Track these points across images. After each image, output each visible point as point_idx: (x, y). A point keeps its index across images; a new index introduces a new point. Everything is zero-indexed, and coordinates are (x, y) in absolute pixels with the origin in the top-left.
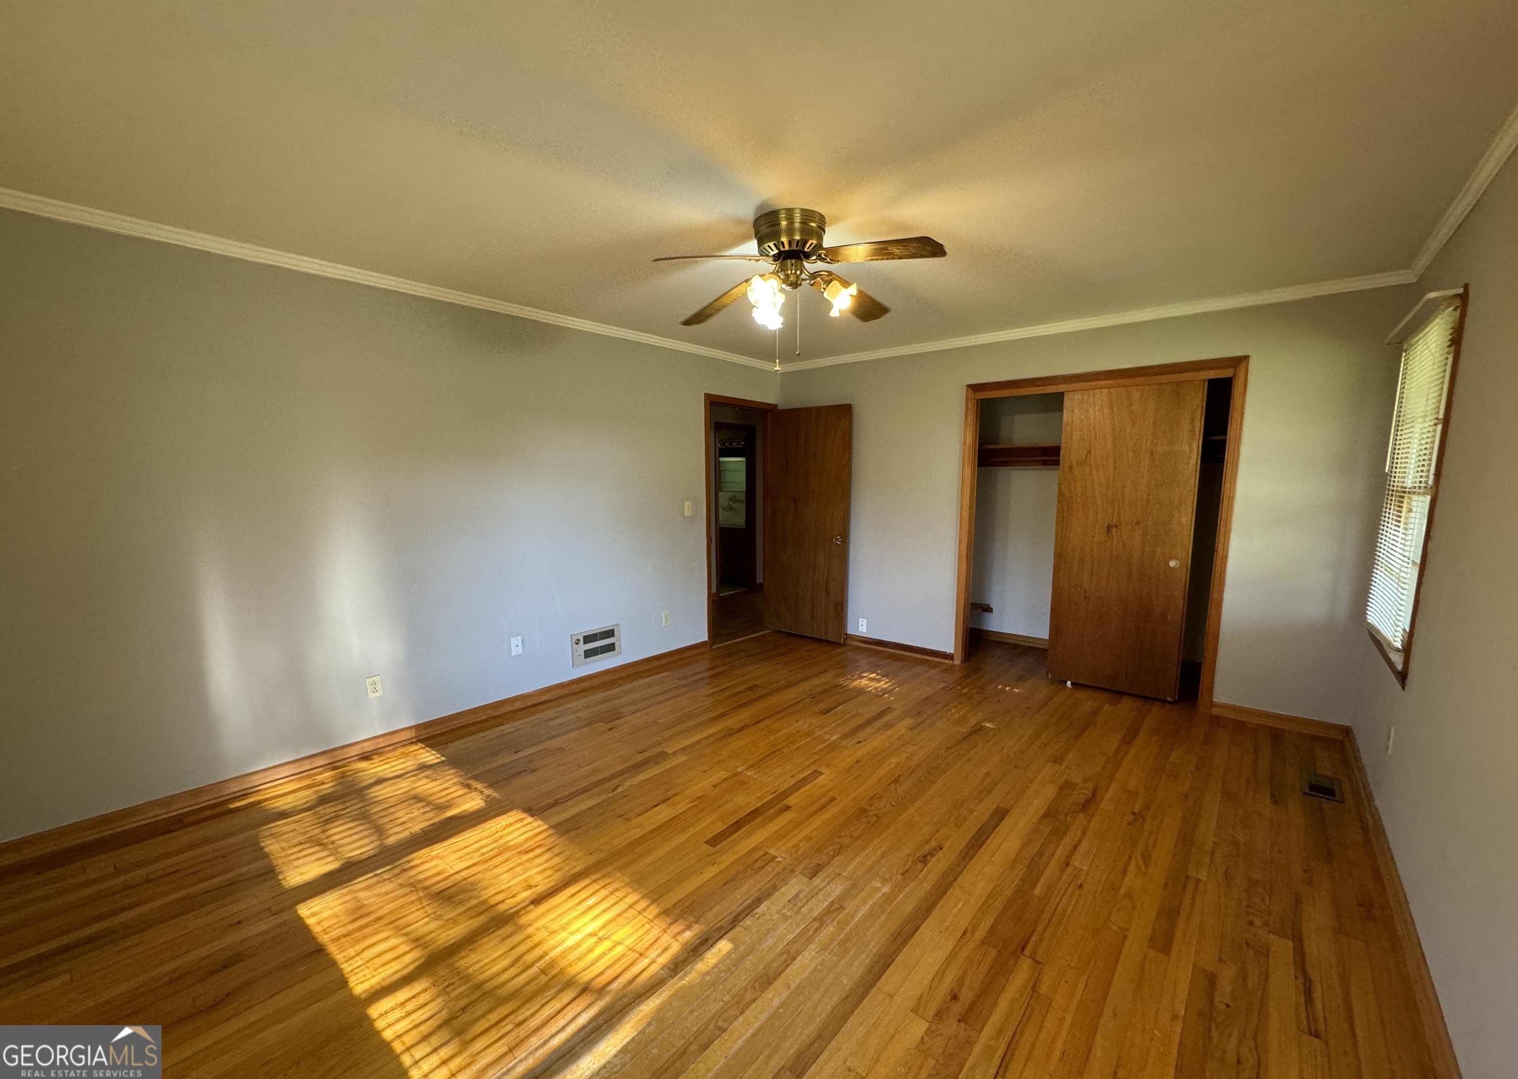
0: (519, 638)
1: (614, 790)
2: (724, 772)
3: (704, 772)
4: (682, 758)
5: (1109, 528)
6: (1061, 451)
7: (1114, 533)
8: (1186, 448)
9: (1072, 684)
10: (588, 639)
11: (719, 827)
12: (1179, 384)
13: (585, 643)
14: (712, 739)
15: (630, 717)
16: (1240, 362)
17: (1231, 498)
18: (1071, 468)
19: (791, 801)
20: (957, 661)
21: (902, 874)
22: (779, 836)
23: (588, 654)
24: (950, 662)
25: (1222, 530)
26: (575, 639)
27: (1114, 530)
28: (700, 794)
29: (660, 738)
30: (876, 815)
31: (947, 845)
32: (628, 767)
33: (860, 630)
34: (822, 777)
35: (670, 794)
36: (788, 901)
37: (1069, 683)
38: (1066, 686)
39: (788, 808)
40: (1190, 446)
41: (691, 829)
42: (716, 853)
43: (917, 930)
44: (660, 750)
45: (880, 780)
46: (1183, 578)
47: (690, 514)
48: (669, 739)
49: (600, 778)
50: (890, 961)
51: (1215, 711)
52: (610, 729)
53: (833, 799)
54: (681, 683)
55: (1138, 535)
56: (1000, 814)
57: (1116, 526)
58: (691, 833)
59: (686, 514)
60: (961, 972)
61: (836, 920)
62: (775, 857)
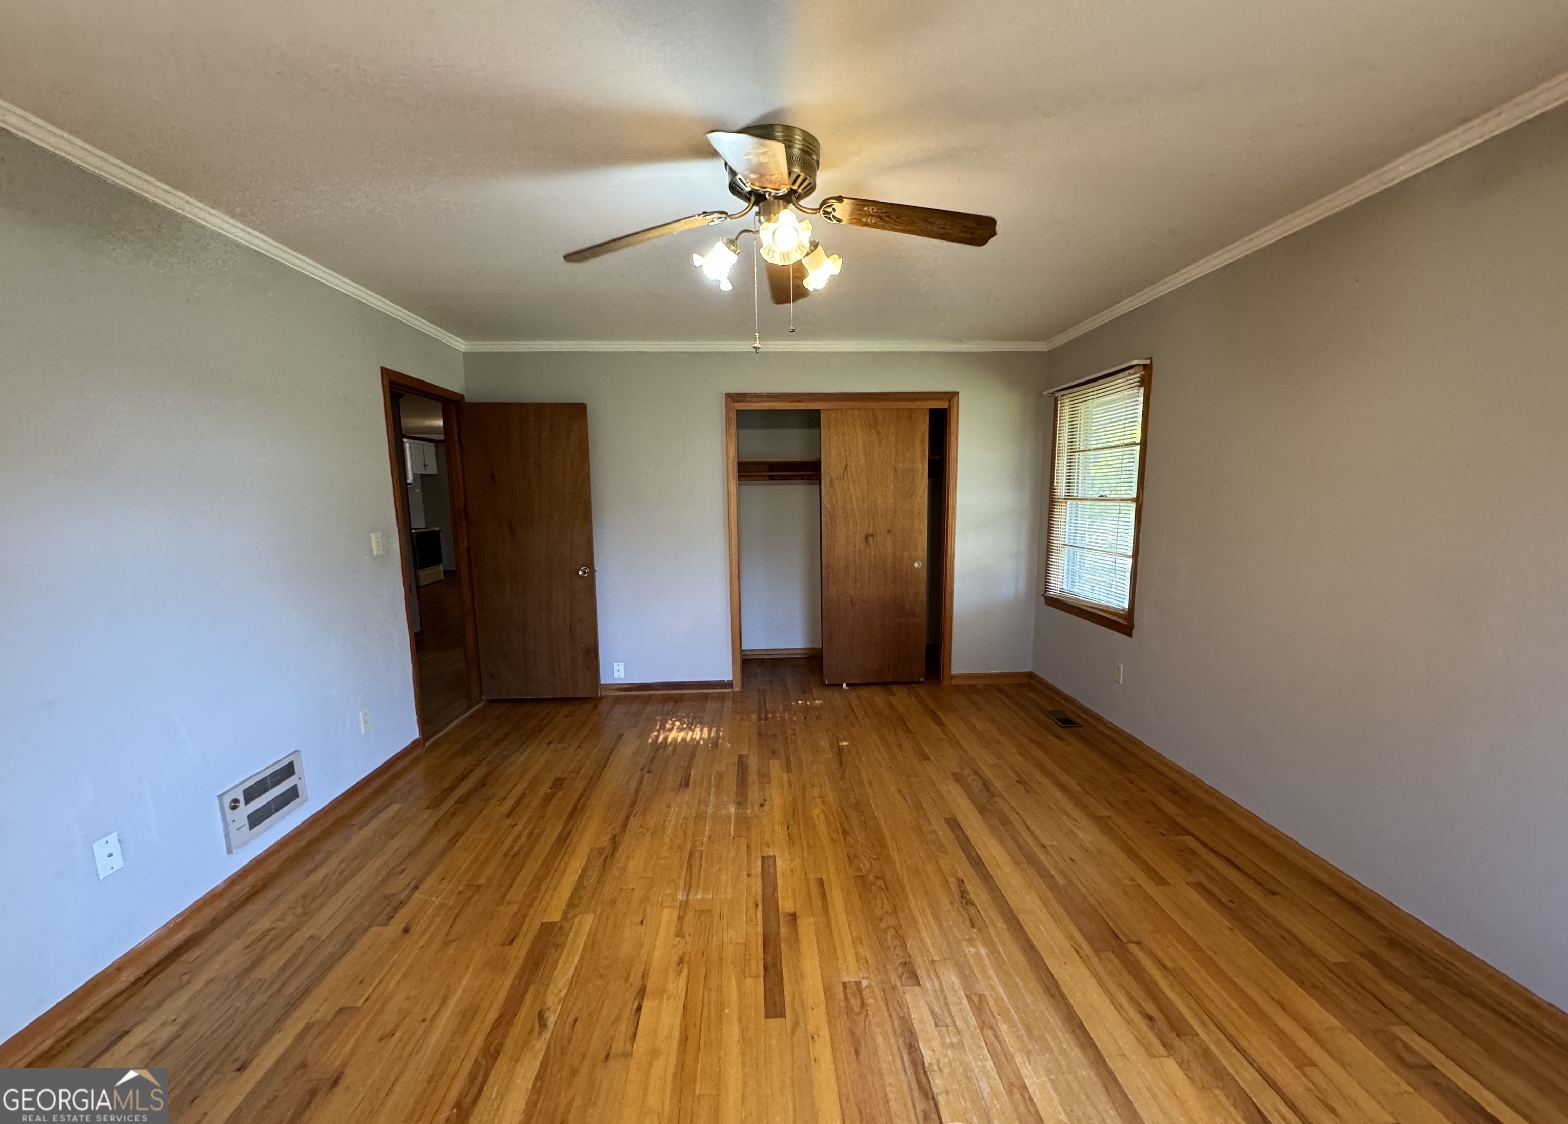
0: (113, 838)
1: (543, 1025)
2: (666, 911)
3: (642, 922)
4: (586, 922)
5: (866, 538)
6: (823, 467)
7: (871, 542)
8: (920, 466)
9: (847, 685)
10: (251, 794)
11: (756, 987)
12: (912, 410)
13: (248, 801)
14: (594, 874)
15: (418, 896)
16: (952, 396)
17: (954, 508)
18: (831, 482)
19: (786, 905)
20: (737, 688)
21: (973, 926)
22: (829, 956)
23: (255, 820)
24: (730, 690)
25: (949, 533)
26: (227, 801)
27: (870, 539)
28: (675, 958)
29: (515, 908)
30: (876, 878)
31: (961, 875)
32: (520, 976)
33: (616, 676)
34: (779, 862)
35: (636, 979)
36: (936, 1026)
37: (844, 685)
38: (842, 688)
39: (793, 917)
40: (923, 464)
41: (727, 1011)
42: (796, 1024)
43: (1052, 976)
44: (536, 926)
45: (832, 840)
46: (924, 575)
47: (380, 553)
48: (530, 900)
49: (492, 1016)
50: (1078, 1020)
51: (954, 682)
52: (406, 930)
53: (821, 882)
54: (439, 813)
55: (889, 541)
56: (954, 824)
57: (872, 535)
58: (735, 1016)
59: (375, 553)
60: (1123, 991)
61: (995, 1015)
62: (858, 984)
